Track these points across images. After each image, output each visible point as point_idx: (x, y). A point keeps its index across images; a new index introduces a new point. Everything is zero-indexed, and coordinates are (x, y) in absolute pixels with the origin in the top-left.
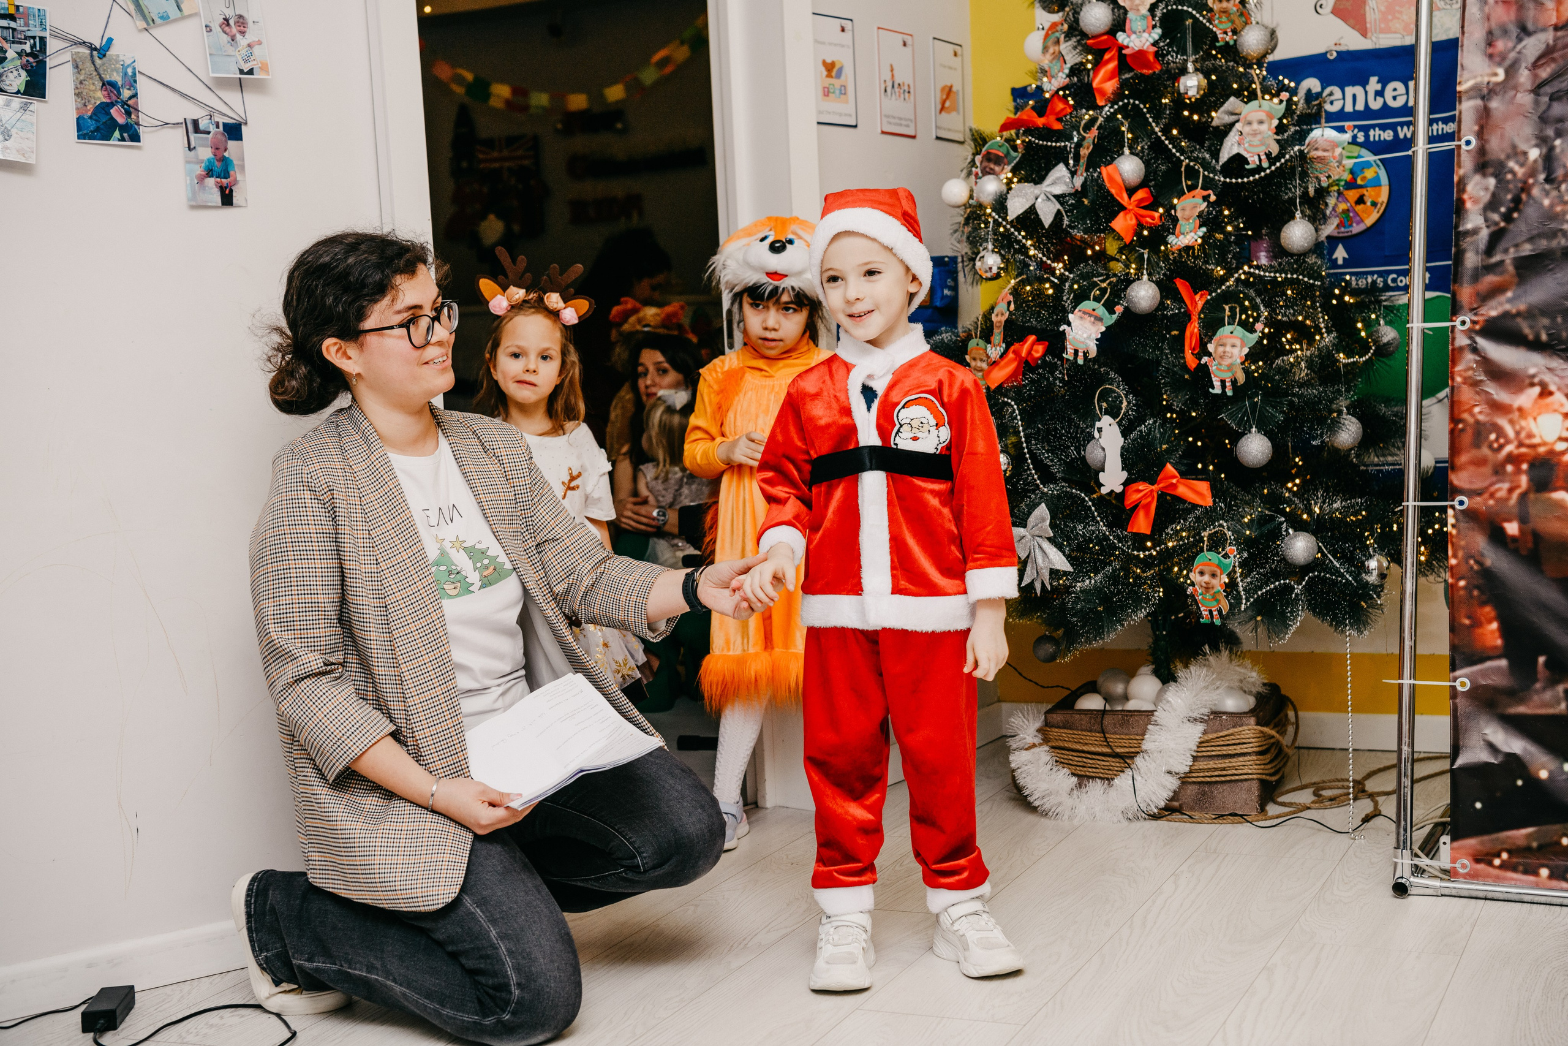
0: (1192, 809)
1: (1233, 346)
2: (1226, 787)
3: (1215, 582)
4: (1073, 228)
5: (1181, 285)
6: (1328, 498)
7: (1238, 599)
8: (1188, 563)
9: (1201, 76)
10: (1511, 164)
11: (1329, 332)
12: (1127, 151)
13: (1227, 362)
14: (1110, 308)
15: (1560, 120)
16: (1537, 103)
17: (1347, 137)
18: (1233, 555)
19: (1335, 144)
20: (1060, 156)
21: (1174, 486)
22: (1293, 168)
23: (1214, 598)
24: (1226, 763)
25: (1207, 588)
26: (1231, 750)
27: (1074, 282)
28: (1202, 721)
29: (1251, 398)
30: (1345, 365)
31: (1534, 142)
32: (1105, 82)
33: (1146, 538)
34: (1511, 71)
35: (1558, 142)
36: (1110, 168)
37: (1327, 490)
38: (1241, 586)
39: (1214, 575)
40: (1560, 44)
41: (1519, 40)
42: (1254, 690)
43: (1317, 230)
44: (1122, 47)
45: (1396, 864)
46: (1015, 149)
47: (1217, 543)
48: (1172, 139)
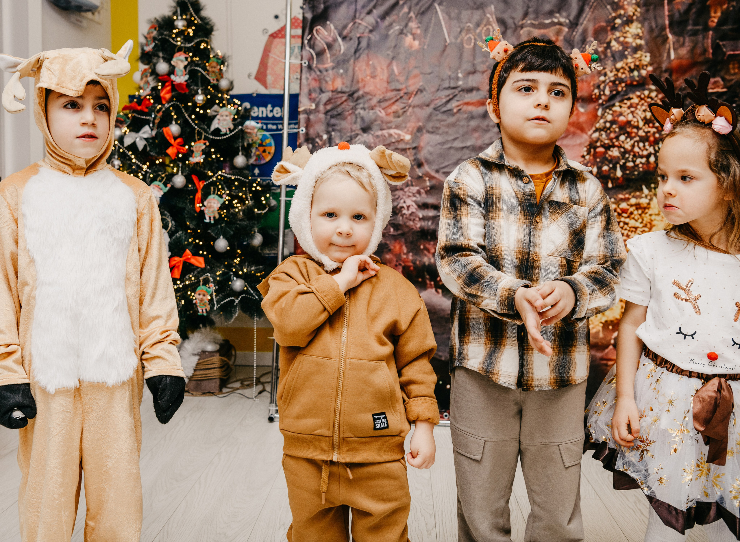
0: (193, 391)
1: (214, 203)
2: (207, 382)
3: (204, 298)
4: (151, 151)
5: (194, 178)
6: (250, 265)
7: (214, 305)
8: (194, 291)
9: (204, 96)
10: (317, 140)
11: (251, 200)
12: (174, 122)
13: (211, 210)
14: (165, 185)
15: (334, 125)
16: (326, 118)
17: (259, 125)
18: (212, 288)
19: (254, 128)
20: (147, 122)
21: (189, 259)
22: (239, 135)
23: (204, 304)
24: (207, 372)
25: (201, 300)
26: (209, 366)
27: (151, 173)
28: (198, 355)
29: (221, 224)
30: (257, 214)
31: (325, 132)
32: (166, 94)
33: (177, 280)
34: (317, 105)
35: (333, 133)
36: (167, 128)
37: (249, 263)
38: (215, 299)
39: (204, 295)
40: (334, 97)
41: (320, 94)
42: (219, 342)
43: (248, 160)
44: (173, 81)
45: (270, 410)
46: (128, 118)
47: (206, 282)
48: (192, 120)
